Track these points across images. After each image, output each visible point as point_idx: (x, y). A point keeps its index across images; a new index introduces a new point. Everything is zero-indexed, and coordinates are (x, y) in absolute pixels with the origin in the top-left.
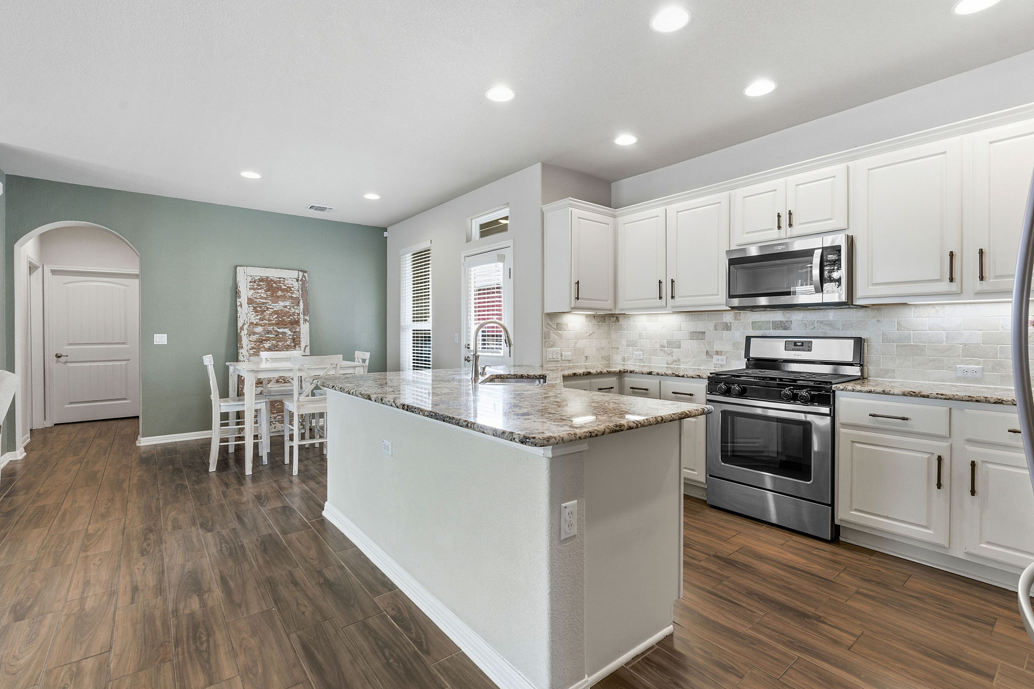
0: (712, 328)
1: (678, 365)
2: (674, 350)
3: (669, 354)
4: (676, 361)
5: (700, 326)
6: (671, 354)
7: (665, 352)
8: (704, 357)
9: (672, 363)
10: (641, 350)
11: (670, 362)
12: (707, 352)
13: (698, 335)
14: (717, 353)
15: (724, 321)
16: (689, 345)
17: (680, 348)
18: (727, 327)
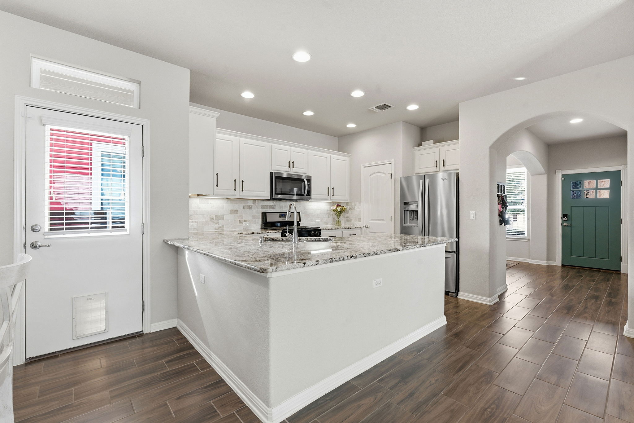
0: (242, 208)
1: (223, 229)
2: (220, 220)
3: (216, 223)
4: (221, 227)
5: (235, 206)
6: (218, 223)
7: (213, 222)
8: (238, 223)
9: (218, 229)
10: (195, 222)
11: (217, 228)
12: (240, 220)
13: (234, 212)
14: (245, 221)
15: (248, 204)
16: (229, 217)
17: (224, 219)
18: (250, 207)
